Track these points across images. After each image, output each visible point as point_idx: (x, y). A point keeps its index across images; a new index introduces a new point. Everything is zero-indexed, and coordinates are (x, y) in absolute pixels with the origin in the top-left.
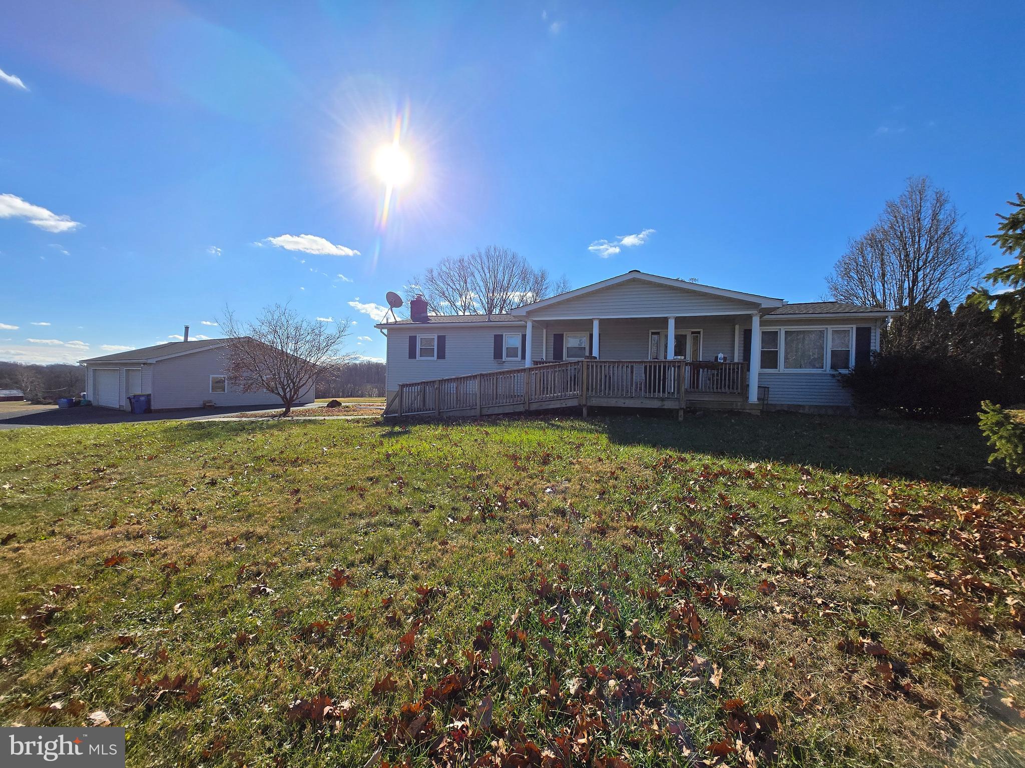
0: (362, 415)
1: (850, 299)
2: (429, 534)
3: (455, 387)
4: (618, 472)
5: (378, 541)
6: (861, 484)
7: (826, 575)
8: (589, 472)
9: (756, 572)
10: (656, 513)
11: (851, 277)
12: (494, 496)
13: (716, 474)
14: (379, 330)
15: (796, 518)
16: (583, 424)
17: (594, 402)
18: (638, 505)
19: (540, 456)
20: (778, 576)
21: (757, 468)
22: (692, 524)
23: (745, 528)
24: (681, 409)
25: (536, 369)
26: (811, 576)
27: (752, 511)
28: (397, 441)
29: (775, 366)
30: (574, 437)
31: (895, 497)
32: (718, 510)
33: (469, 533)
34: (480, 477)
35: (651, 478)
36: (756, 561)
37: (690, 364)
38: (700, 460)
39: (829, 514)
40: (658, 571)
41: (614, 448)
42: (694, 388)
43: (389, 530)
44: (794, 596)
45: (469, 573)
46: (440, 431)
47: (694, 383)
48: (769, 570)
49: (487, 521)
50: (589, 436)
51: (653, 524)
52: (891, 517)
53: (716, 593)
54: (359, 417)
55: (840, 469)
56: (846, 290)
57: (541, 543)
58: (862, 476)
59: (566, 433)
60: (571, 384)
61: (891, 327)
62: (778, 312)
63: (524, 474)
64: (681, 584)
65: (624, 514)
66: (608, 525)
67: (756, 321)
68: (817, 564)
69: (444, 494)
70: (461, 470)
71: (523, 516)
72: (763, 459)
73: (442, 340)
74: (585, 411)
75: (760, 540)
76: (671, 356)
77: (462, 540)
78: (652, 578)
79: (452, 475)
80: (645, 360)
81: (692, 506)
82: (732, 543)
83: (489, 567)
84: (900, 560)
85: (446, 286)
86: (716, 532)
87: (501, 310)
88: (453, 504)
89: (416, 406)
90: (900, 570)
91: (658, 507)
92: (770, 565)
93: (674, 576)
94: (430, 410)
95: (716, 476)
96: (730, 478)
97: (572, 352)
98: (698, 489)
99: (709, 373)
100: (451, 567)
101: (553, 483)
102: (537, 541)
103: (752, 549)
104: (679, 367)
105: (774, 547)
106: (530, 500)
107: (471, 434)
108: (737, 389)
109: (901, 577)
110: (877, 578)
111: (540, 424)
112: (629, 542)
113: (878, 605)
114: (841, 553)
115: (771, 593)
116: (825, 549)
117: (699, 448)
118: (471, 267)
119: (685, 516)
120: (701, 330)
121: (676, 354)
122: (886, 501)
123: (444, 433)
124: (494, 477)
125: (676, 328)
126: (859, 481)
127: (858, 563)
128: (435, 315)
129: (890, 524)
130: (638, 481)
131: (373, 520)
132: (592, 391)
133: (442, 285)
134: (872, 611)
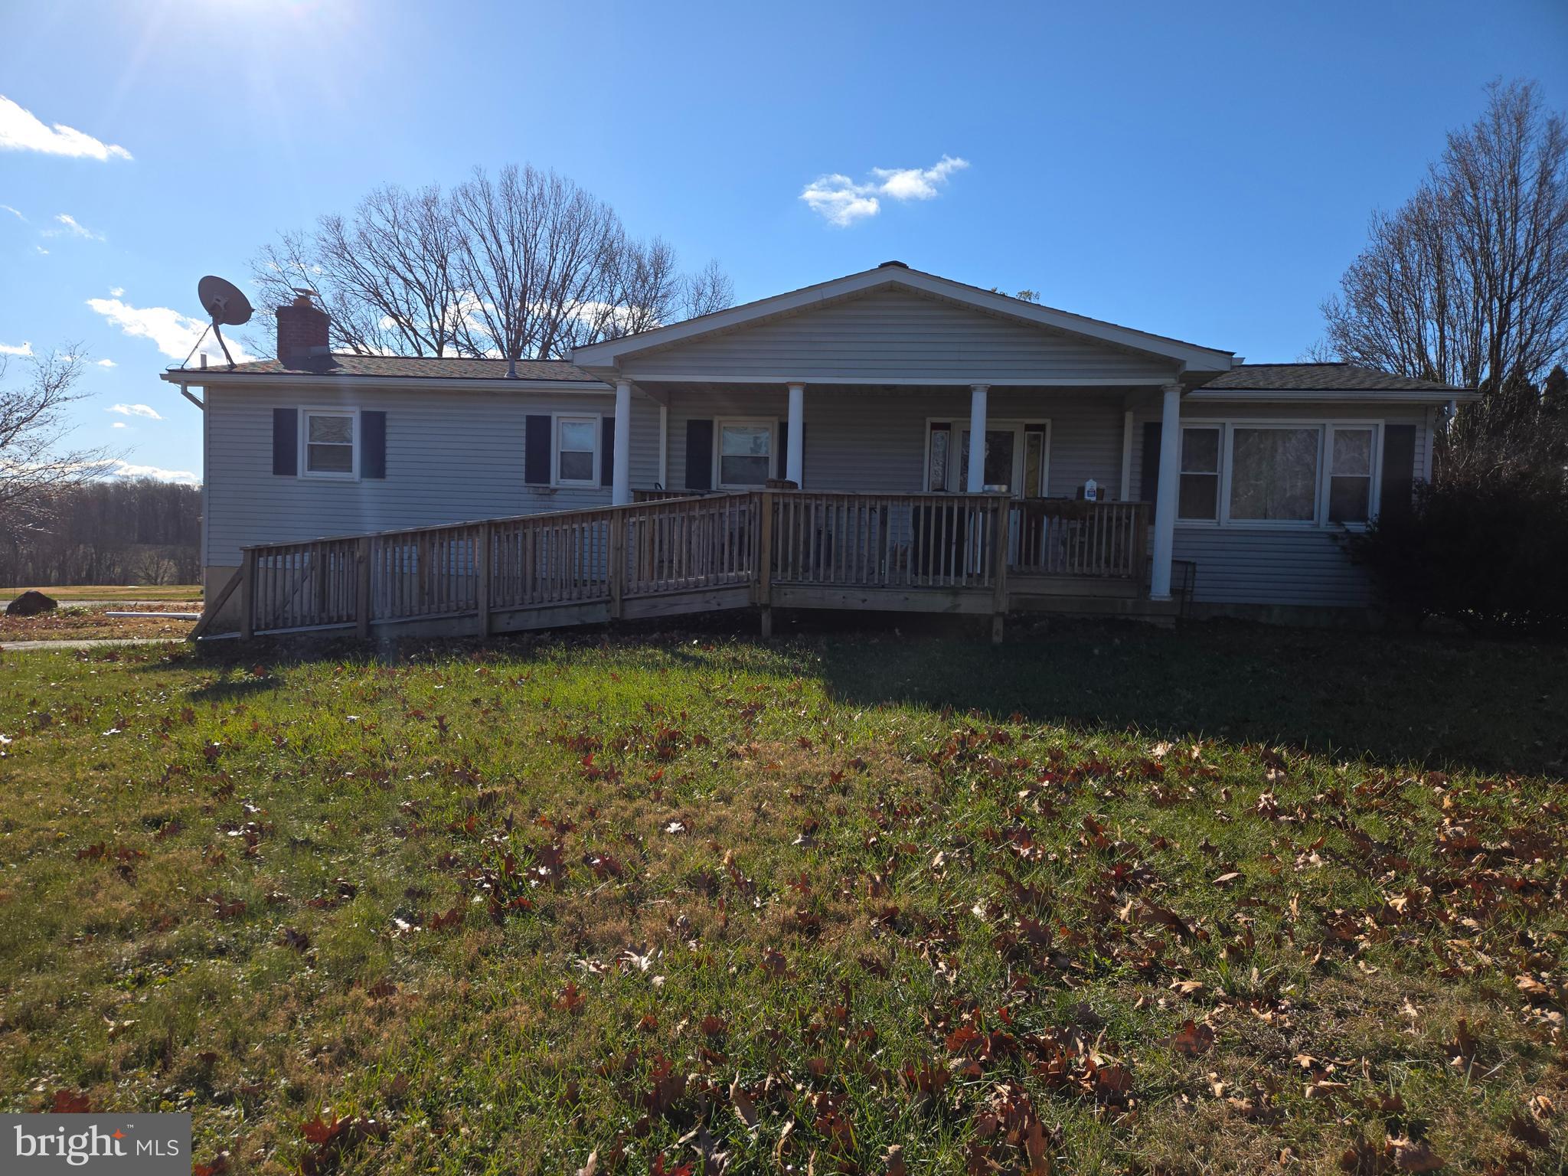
0: (126, 636)
1: (1374, 359)
2: (337, 968)
3: (414, 556)
4: (850, 774)
5: (181, 999)
6: (1389, 786)
7: (1319, 998)
8: (777, 776)
9: (1169, 1004)
10: (940, 872)
11: (1378, 309)
12: (528, 851)
13: (1078, 773)
14: (176, 388)
15: (1255, 871)
16: (763, 654)
17: (793, 598)
18: (897, 855)
19: (652, 738)
20: (1217, 1010)
21: (1168, 755)
22: (1025, 895)
23: (1145, 901)
24: (998, 614)
25: (642, 510)
26: (1287, 1003)
27: (1158, 859)
28: (239, 711)
29: (1210, 512)
30: (739, 687)
31: (1458, 812)
32: (1083, 858)
33: (456, 957)
34: (487, 801)
35: (927, 788)
36: (1169, 977)
37: (1021, 504)
38: (1042, 739)
39: (1322, 857)
40: (947, 1019)
41: (839, 714)
42: (1027, 563)
43: (215, 967)
44: (1252, 1055)
45: (456, 1068)
46: (370, 677)
47: (1029, 552)
48: (1198, 998)
49: (508, 919)
50: (779, 685)
51: (933, 902)
52: (1449, 859)
53: (1082, 1061)
54: (116, 642)
55: (1347, 754)
56: (1366, 338)
57: (655, 969)
58: (1391, 767)
59: (718, 679)
60: (731, 553)
61: (1454, 428)
62: (1222, 382)
63: (609, 788)
64: (1001, 1045)
65: (864, 878)
66: (825, 911)
67: (1172, 403)
68: (1299, 975)
69: (382, 852)
70: (435, 786)
71: (606, 897)
72: (1183, 733)
73: (375, 426)
74: (766, 621)
75: (1177, 925)
76: (976, 483)
77: (436, 976)
78: (932, 1037)
79: (408, 798)
80: (917, 493)
81: (1025, 852)
82: (1115, 937)
83: (512, 1045)
84: (1466, 954)
85: (385, 271)
86: (1079, 912)
87: (545, 348)
88: (410, 881)
89: (297, 608)
90: (1465, 975)
91: (944, 858)
92: (1199, 984)
93: (984, 1026)
94: (339, 620)
95: (1079, 776)
96: (1110, 782)
97: (734, 469)
98: (1037, 810)
99: (1064, 527)
100: (404, 1055)
101: (685, 808)
102: (644, 963)
103: (1160, 948)
104: (995, 511)
105: (1209, 941)
106: (625, 855)
107: (463, 686)
108: (1126, 566)
109: (1467, 991)
110: (1423, 998)
111: (652, 656)
112: (875, 950)
113: (1422, 1059)
114: (1351, 947)
115: (1204, 1051)
116: (1315, 939)
117: (1040, 713)
118: (460, 223)
119: (1009, 877)
120: (1048, 422)
121: (990, 478)
122: (1440, 824)
123: (384, 683)
124: (526, 799)
125: (990, 414)
126: (1386, 779)
127: (1382, 966)
128: (352, 352)
129: (1446, 875)
130: (896, 796)
131: (163, 942)
132: (785, 570)
133: (369, 266)
134: (1412, 1073)
